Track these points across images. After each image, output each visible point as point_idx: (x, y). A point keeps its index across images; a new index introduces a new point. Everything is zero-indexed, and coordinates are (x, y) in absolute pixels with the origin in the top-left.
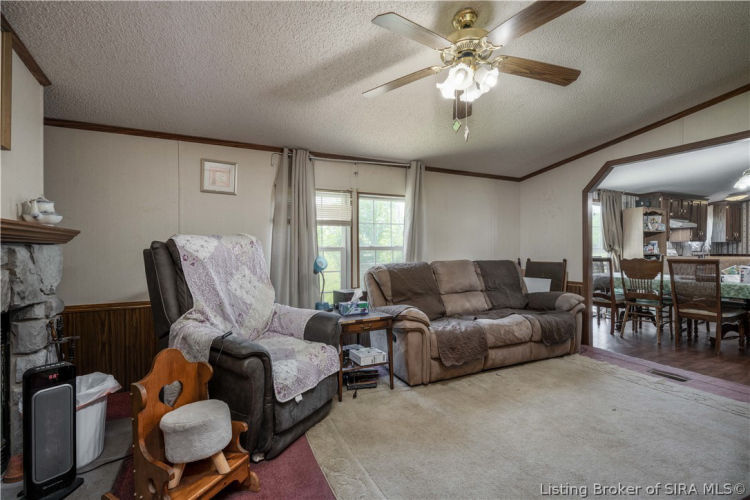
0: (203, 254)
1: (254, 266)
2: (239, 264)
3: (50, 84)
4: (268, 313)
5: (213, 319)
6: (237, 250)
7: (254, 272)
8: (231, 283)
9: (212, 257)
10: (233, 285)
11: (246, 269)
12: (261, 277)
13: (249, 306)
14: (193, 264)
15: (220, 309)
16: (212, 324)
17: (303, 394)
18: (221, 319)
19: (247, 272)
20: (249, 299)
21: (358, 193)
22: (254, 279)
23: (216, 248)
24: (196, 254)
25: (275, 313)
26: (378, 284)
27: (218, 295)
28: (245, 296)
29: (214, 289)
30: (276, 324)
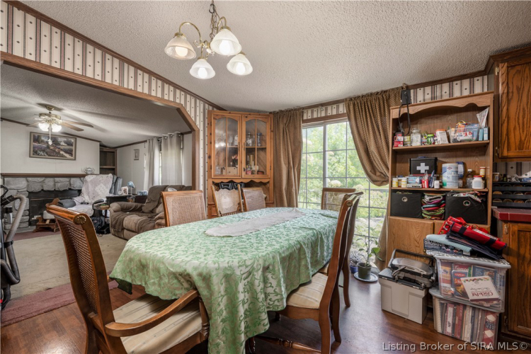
2: (100, 183)
7: (105, 185)
19: (102, 185)
23: (94, 178)
28: (99, 192)
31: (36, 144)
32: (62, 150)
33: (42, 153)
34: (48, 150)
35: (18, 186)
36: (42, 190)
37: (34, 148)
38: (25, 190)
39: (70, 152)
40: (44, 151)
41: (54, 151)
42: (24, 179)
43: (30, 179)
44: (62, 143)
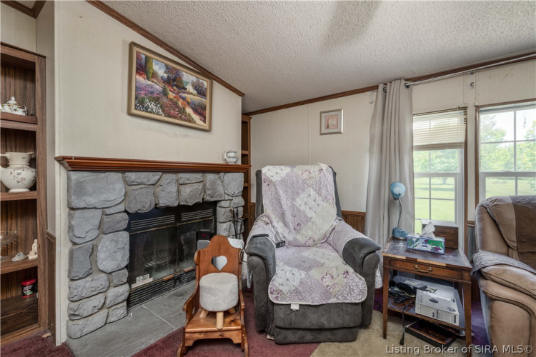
0: (276, 179)
1: (320, 189)
2: (306, 186)
3: (244, 94)
4: (326, 228)
5: (275, 224)
6: (305, 176)
7: (319, 193)
8: (297, 200)
9: (283, 181)
10: (298, 202)
11: (312, 190)
12: (326, 198)
13: (309, 220)
14: (268, 185)
15: (282, 217)
16: (274, 227)
17: (300, 305)
18: (282, 225)
19: (312, 192)
20: (310, 214)
21: (477, 107)
22: (319, 199)
23: (287, 174)
24: (271, 178)
25: (334, 228)
26: (495, 221)
27: (282, 207)
28: (308, 211)
29: (280, 203)
30: (331, 238)
31: (141, 80)
32: (188, 103)
33: (152, 106)
34: (165, 100)
35: (104, 197)
36: (156, 208)
37: (137, 88)
38: (122, 208)
39: (200, 110)
40: (157, 100)
41: (176, 104)
42: (119, 175)
43: (132, 176)
44: (190, 88)
